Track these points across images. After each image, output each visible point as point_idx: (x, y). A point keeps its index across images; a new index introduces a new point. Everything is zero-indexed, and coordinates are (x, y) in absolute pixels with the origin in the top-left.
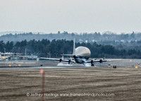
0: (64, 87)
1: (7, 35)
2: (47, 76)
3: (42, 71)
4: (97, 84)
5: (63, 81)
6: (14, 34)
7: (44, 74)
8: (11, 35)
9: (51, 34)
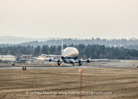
0: (97, 83)
1: (51, 40)
2: (83, 74)
3: (80, 70)
4: (124, 81)
5: (96, 79)
6: (56, 40)
7: (81, 72)
8: (54, 40)
9: (86, 40)
